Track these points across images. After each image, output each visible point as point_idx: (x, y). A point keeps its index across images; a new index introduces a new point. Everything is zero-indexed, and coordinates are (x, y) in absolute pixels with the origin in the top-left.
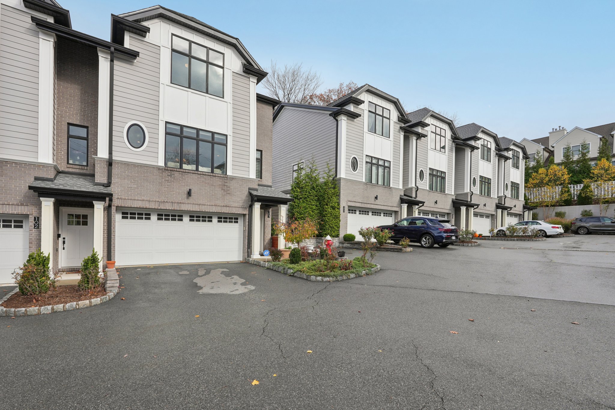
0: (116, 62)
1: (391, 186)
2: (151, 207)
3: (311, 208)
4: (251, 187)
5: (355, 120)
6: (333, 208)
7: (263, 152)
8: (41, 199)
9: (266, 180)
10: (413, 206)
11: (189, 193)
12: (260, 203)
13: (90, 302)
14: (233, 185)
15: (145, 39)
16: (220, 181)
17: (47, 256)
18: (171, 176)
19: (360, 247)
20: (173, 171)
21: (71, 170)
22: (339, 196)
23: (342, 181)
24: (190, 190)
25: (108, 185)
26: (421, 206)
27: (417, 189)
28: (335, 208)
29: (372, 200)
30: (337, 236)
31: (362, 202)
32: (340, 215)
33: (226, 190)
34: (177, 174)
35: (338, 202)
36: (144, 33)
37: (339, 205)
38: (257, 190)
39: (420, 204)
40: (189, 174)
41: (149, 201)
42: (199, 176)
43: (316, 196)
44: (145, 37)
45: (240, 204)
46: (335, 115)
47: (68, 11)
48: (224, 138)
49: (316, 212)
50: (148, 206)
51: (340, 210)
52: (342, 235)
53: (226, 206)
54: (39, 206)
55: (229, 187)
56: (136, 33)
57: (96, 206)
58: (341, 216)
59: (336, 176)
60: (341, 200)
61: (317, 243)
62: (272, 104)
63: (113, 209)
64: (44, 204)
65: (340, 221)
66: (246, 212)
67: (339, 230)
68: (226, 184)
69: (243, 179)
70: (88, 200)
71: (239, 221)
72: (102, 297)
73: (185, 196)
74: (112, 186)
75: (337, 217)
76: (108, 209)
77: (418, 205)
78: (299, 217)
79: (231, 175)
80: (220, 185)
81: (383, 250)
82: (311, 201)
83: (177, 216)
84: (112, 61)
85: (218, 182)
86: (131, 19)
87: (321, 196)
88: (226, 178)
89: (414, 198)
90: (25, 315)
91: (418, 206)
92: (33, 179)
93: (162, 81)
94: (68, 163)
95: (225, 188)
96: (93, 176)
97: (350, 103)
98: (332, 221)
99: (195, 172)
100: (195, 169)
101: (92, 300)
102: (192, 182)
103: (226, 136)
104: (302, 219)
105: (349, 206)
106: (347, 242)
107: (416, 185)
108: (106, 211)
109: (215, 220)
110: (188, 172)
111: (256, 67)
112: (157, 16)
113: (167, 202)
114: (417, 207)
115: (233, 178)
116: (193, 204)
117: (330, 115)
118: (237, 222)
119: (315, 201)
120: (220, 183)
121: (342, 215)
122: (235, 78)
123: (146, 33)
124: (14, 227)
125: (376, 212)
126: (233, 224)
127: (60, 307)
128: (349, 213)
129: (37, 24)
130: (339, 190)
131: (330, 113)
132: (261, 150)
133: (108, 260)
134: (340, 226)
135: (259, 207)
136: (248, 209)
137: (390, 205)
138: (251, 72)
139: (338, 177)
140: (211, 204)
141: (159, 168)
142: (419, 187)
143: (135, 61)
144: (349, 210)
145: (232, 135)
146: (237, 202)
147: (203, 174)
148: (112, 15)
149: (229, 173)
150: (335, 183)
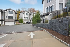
0: (5, 13)
5: (24, 14)
23: (23, 19)
29: (26, 20)
44: (7, 11)
76: (4, 21)
79: (13, 19)
83: (9, 22)
89: (31, 20)
103: (13, 16)
109: (12, 22)
132: (16, 17)
136: (15, 21)
141: (8, 19)
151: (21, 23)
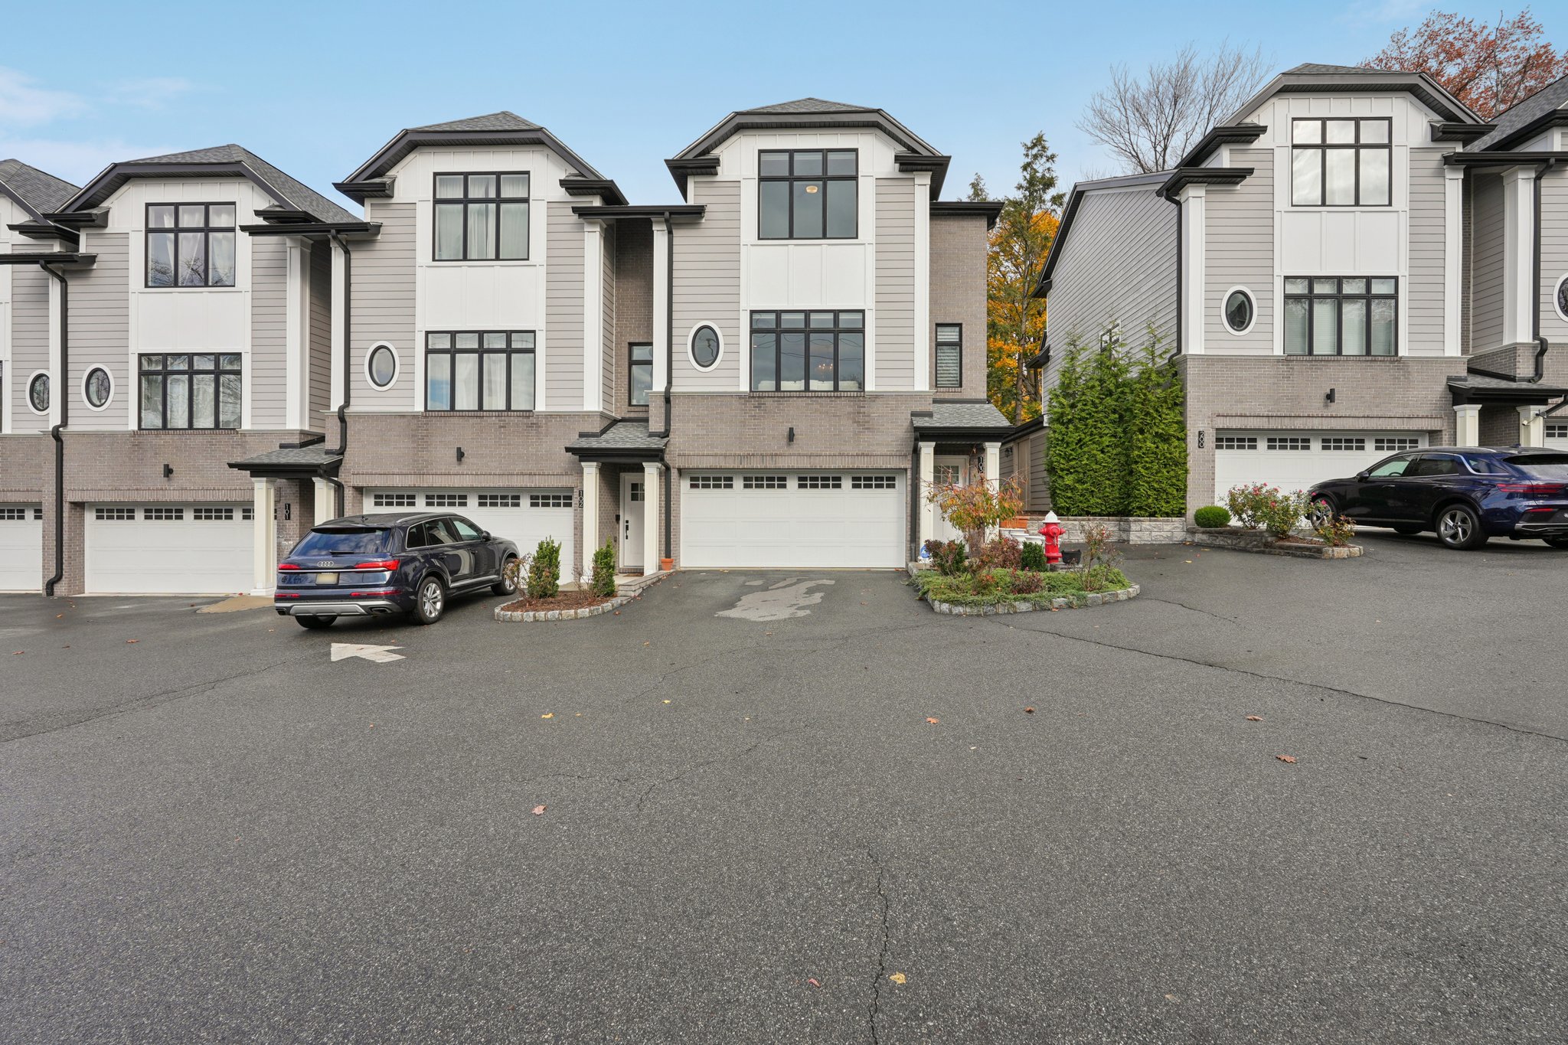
0: (676, 233)
1: (1400, 355)
2: (728, 466)
3: (1099, 443)
4: (918, 409)
5: (1238, 187)
6: (1165, 438)
7: (963, 326)
8: (583, 464)
9: (971, 388)
10: (1519, 409)
11: (791, 436)
12: (934, 444)
13: (576, 613)
14: (876, 410)
15: (718, 178)
16: (850, 406)
17: (557, 546)
18: (759, 407)
19: (1229, 544)
20: (763, 397)
21: (632, 415)
22: (1183, 404)
23: (1190, 364)
24: (791, 429)
25: (666, 434)
26: (1558, 406)
27: (1541, 348)
28: (1168, 439)
29: (1317, 405)
30: (1181, 513)
31: (1270, 414)
32: (1187, 455)
33: (862, 422)
34: (769, 402)
35: (1177, 423)
36: (712, 170)
37: (1182, 426)
38: (930, 415)
39: (1550, 401)
40: (791, 399)
41: (725, 456)
42: (809, 401)
43: (1114, 412)
44: (717, 174)
45: (893, 448)
46: (1172, 190)
47: (612, 181)
48: (859, 316)
49: (1114, 452)
50: (723, 465)
51: (1185, 443)
52: (1192, 509)
53: (863, 455)
54: (581, 472)
55: (869, 416)
56: (702, 174)
57: (647, 470)
58: (1188, 458)
59: (1179, 350)
60: (1189, 414)
61: (1120, 530)
62: (984, 214)
63: (674, 473)
64: (586, 471)
65: (1186, 471)
66: (907, 464)
67: (1184, 497)
68: (862, 410)
69: (899, 397)
70: (636, 460)
71: (897, 483)
72: (592, 608)
73: (785, 441)
74: (671, 435)
75: (1179, 464)
76: (666, 473)
77: (1544, 402)
78: (1062, 466)
79: (874, 390)
80: (849, 413)
81: (1277, 551)
82: (1099, 425)
83: (774, 479)
84: (670, 233)
85: (845, 407)
86: (690, 156)
87: (1128, 410)
88: (861, 399)
89: (1523, 380)
90: (511, 621)
91: (1543, 408)
92: (577, 437)
93: (743, 240)
94: (630, 404)
95: (861, 418)
96: (646, 420)
97: (1218, 146)
98: (1160, 472)
99: (804, 394)
100: (803, 388)
101: (579, 611)
102: (797, 415)
103: (863, 311)
104: (1071, 473)
105: (1217, 429)
106: (1202, 529)
107: (1536, 333)
108: (663, 478)
109: (846, 483)
110: (791, 395)
111: (925, 153)
112: (733, 131)
113: (753, 455)
114: (1534, 409)
115: (876, 397)
116: (799, 455)
117: (1159, 194)
118: (893, 486)
119: (1110, 425)
120: (851, 410)
121: (1194, 456)
122: (882, 190)
123: (715, 167)
124: (553, 506)
125: (1337, 440)
126: (885, 490)
127: (541, 615)
128: (1219, 447)
129: (580, 215)
130: (1183, 389)
131: (1158, 187)
132: (960, 322)
133: (666, 557)
134: (1186, 486)
135: (931, 451)
136: (910, 458)
137: (1399, 412)
138: (914, 167)
139: (1183, 353)
140: (832, 453)
141: (740, 396)
142: (1550, 340)
143: (703, 221)
144: (1219, 440)
145: (874, 308)
146: (887, 445)
147: (818, 395)
148: (666, 161)
149: (870, 386)
150: (1175, 369)
151: (1123, 512)
